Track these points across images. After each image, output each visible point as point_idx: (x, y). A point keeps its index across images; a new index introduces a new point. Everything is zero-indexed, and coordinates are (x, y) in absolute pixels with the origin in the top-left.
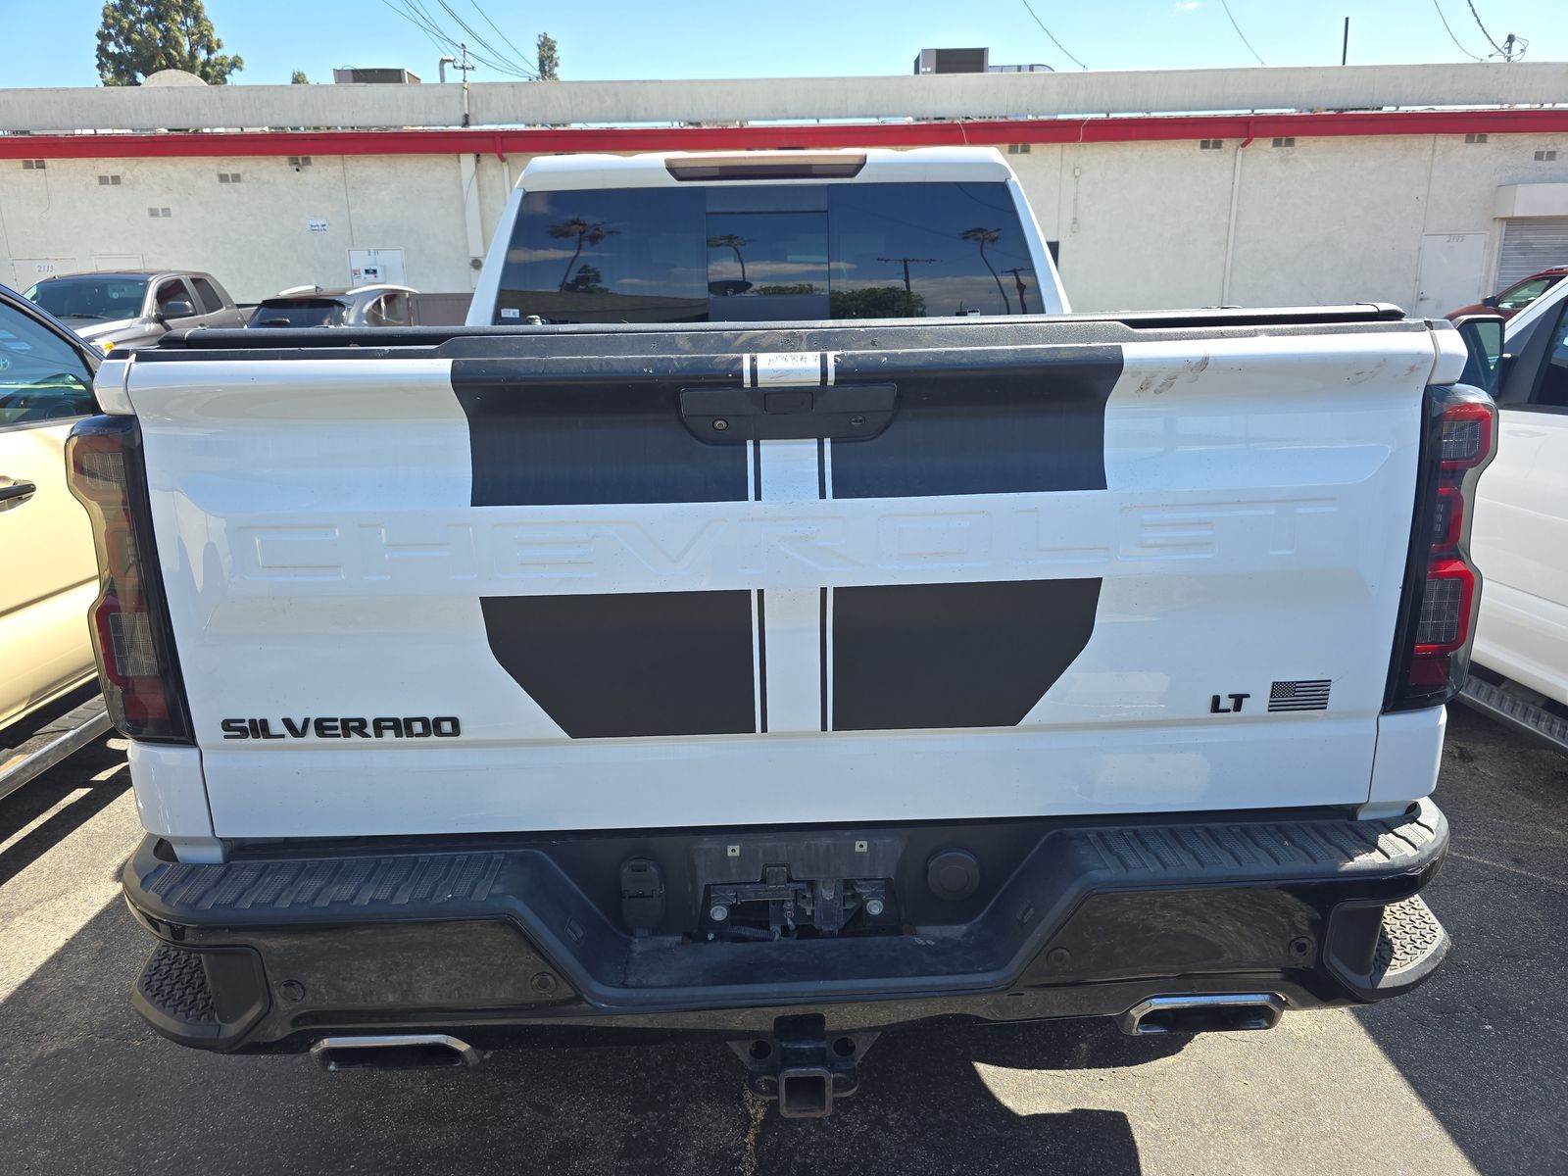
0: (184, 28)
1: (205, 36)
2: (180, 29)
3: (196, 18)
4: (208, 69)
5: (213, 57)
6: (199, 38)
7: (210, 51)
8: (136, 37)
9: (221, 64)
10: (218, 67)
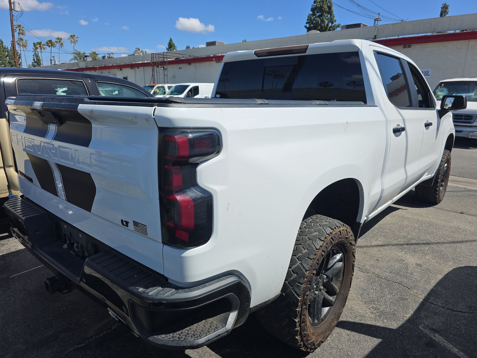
0: (327, 18)
1: (332, 19)
2: (326, 18)
3: (331, 15)
4: (331, 28)
5: (333, 25)
6: (330, 20)
7: (332, 23)
8: (314, 22)
9: (334, 27)
10: (333, 28)
